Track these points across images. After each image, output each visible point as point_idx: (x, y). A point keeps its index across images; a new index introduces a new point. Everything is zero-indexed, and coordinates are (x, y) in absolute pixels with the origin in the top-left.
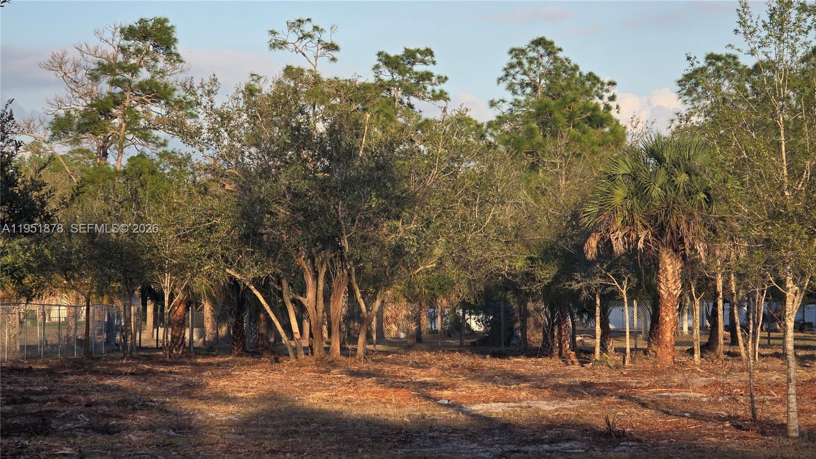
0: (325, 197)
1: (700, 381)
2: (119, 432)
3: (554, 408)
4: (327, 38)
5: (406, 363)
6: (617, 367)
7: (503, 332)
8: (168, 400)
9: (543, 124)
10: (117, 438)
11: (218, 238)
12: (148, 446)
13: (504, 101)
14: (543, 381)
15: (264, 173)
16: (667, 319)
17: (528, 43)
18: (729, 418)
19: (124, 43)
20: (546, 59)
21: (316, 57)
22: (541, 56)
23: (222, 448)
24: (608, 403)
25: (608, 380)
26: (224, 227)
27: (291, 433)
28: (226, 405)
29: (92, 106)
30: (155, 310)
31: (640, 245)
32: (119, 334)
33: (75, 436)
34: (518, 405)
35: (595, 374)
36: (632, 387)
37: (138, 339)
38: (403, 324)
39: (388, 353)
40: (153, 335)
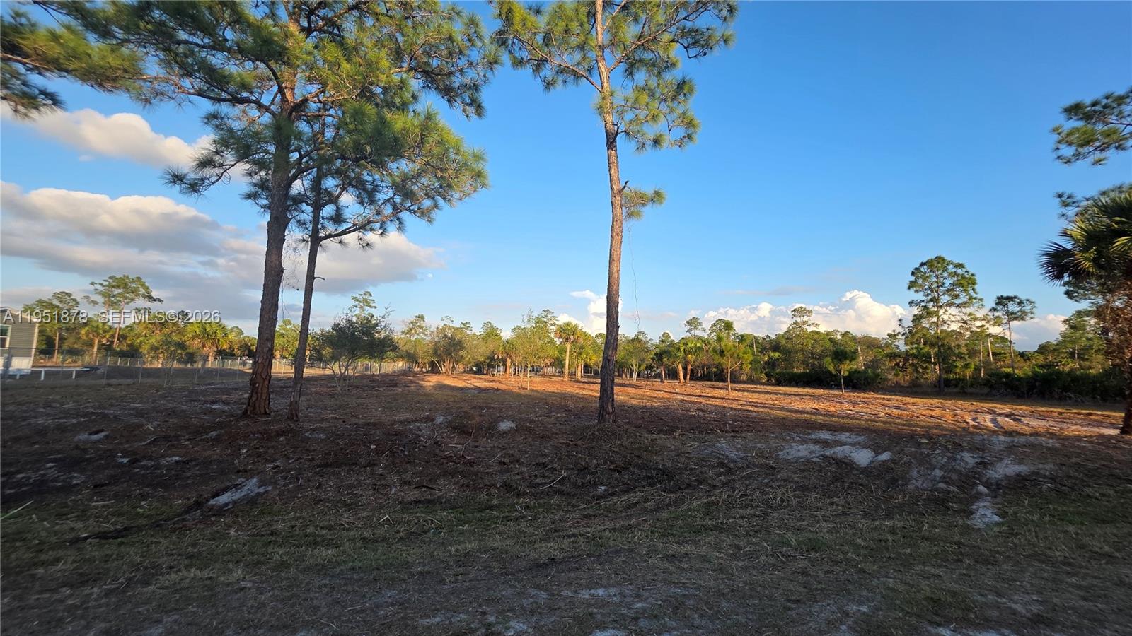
0: (449, 347)
1: (513, 380)
3: (488, 384)
4: (452, 320)
5: (462, 376)
6: (498, 378)
7: (479, 371)
8: (419, 381)
9: (488, 336)
10: (410, 388)
11: (430, 353)
13: (482, 332)
15: (439, 342)
16: (508, 370)
17: (487, 322)
19: (416, 318)
20: (489, 325)
21: (450, 323)
24: (498, 384)
26: (431, 351)
27: (441, 388)
28: (430, 382)
29: (408, 329)
30: (418, 365)
31: (504, 357)
32: (411, 369)
34: (482, 384)
35: (495, 379)
36: (501, 381)
37: (414, 370)
38: (462, 369)
39: (459, 374)
40: (417, 369)
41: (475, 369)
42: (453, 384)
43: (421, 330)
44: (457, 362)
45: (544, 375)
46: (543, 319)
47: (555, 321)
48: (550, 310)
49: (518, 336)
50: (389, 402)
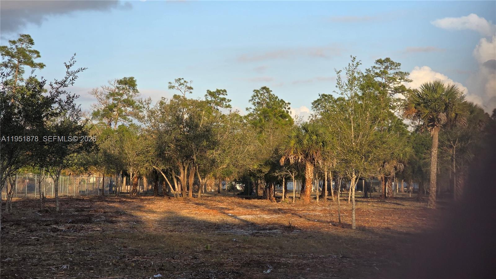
0: (187, 141)
1: (319, 208)
2: (116, 223)
3: (269, 217)
4: (189, 85)
5: (215, 201)
6: (290, 203)
7: (249, 190)
8: (132, 211)
9: (265, 117)
10: (116, 224)
11: (150, 155)
12: (127, 228)
13: (251, 108)
14: (264, 208)
15: (167, 132)
16: (308, 187)
17: (260, 88)
18: (331, 222)
19: (119, 86)
20: (266, 94)
21: (185, 92)
22: (265, 93)
23: (153, 229)
24: (288, 216)
25: (287, 208)
26: (152, 151)
27: (177, 225)
28: (153, 214)
29: (106, 107)
30: (127, 179)
31: (300, 161)
32: (114, 187)
33: (101, 224)
34: (256, 216)
35: (282, 206)
36: (296, 211)
37: (120, 189)
38: (213, 187)
39: (208, 197)
40: (125, 188)
41: (238, 187)
42: (199, 218)
43: (129, 109)
44: (204, 173)
45: (383, 198)
46: (378, 79)
47: (403, 83)
48: (392, 59)
49: (327, 115)
50: (79, 253)
